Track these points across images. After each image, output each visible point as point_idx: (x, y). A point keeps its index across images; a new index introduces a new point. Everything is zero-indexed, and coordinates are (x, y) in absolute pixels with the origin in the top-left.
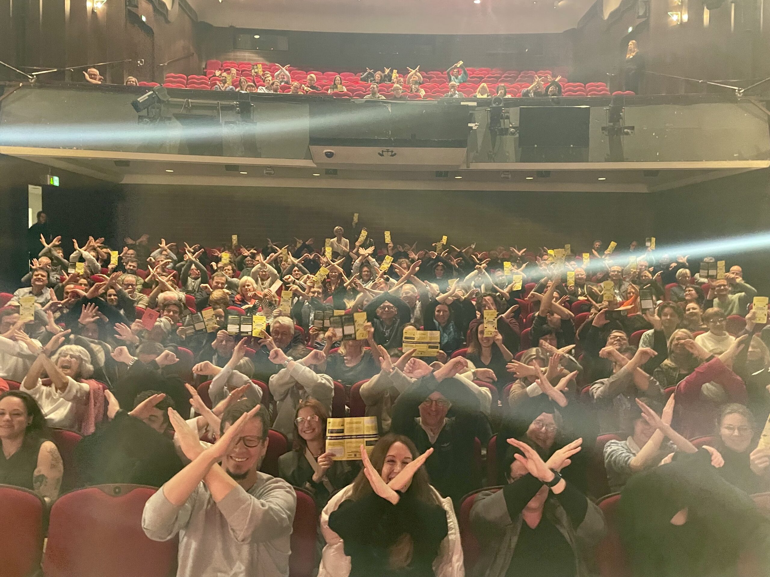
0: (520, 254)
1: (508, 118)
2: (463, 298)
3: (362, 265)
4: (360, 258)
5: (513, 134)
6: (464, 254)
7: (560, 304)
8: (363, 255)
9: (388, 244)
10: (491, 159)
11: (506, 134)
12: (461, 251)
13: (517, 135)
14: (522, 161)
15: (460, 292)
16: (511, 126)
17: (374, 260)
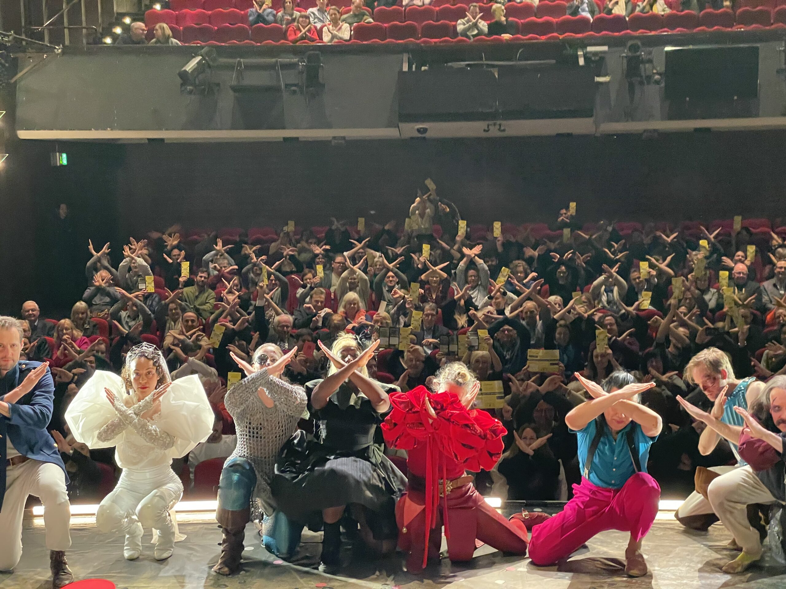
0: (669, 240)
1: (650, 61)
2: (586, 315)
3: (468, 268)
4: (465, 259)
5: (657, 82)
6: (595, 244)
7: (690, 318)
8: (469, 256)
9: (496, 238)
10: (629, 116)
11: (649, 83)
12: (590, 239)
13: (663, 85)
14: (671, 118)
15: (582, 308)
16: (655, 71)
17: (481, 261)
